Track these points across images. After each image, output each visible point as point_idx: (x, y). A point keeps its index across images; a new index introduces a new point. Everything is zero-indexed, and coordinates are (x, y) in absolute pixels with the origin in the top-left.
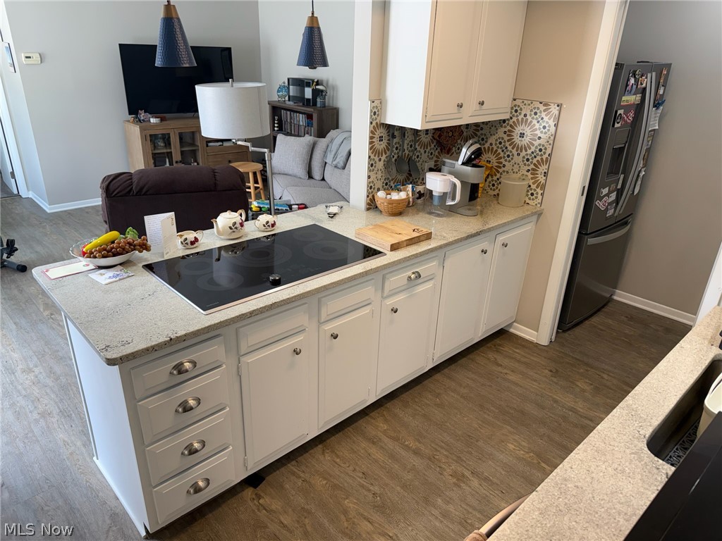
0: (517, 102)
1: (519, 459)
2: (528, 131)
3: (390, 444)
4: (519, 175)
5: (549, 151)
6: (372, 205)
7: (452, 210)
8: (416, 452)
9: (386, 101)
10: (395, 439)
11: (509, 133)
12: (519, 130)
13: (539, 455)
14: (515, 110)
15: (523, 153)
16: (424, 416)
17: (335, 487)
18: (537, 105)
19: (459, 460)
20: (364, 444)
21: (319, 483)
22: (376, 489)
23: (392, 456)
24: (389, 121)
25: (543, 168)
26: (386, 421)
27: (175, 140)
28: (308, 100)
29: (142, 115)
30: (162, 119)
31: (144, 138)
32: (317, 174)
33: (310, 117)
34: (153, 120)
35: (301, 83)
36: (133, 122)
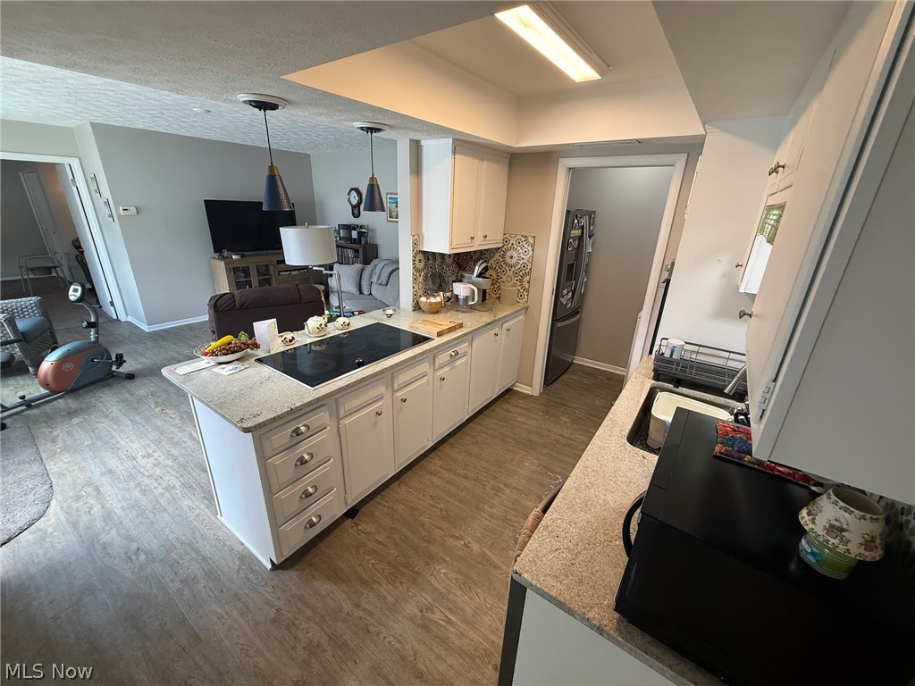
0: (507, 236)
1: (534, 472)
2: (515, 255)
3: (446, 474)
4: (512, 283)
5: (529, 267)
6: (417, 307)
7: (472, 308)
8: (465, 477)
9: (423, 236)
10: (450, 470)
11: (503, 256)
12: (509, 254)
13: (545, 467)
14: (506, 241)
15: (513, 269)
16: (466, 452)
17: (412, 509)
18: (520, 237)
19: (495, 478)
20: (428, 477)
21: (400, 507)
22: (441, 506)
23: (449, 482)
24: (425, 249)
25: (527, 278)
26: (441, 459)
27: (253, 271)
28: (355, 239)
29: (226, 253)
30: (242, 256)
31: (228, 270)
32: (366, 292)
33: (356, 251)
34: (234, 257)
35: (349, 228)
36: (218, 259)
